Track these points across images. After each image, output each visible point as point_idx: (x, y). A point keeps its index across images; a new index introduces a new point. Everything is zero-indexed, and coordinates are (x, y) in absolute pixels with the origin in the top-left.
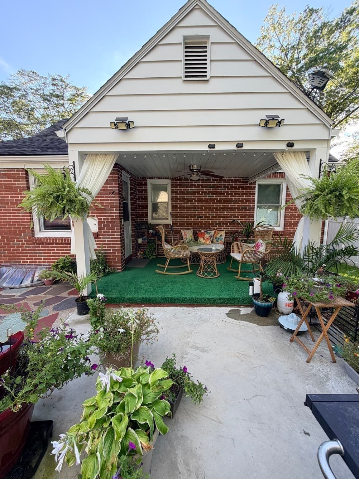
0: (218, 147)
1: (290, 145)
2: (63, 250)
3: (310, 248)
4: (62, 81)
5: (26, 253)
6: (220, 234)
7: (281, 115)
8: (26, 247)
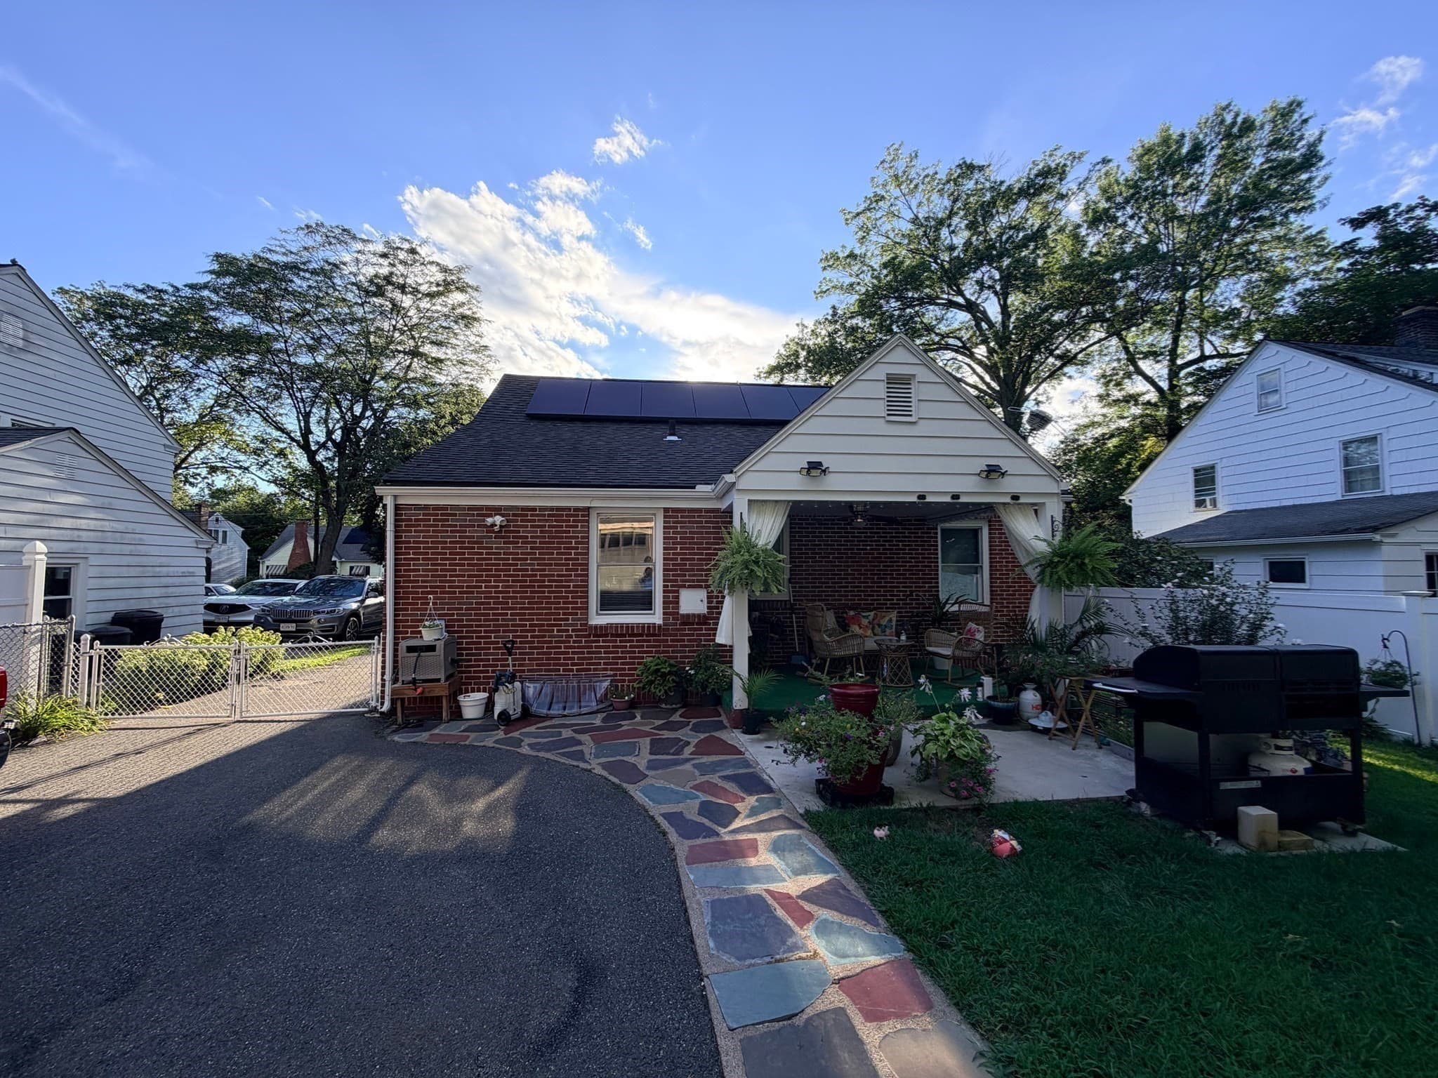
0: (929, 499)
1: (1015, 497)
2: (643, 646)
3: (1052, 629)
5: (573, 653)
6: (887, 619)
7: (1005, 465)
8: (574, 642)
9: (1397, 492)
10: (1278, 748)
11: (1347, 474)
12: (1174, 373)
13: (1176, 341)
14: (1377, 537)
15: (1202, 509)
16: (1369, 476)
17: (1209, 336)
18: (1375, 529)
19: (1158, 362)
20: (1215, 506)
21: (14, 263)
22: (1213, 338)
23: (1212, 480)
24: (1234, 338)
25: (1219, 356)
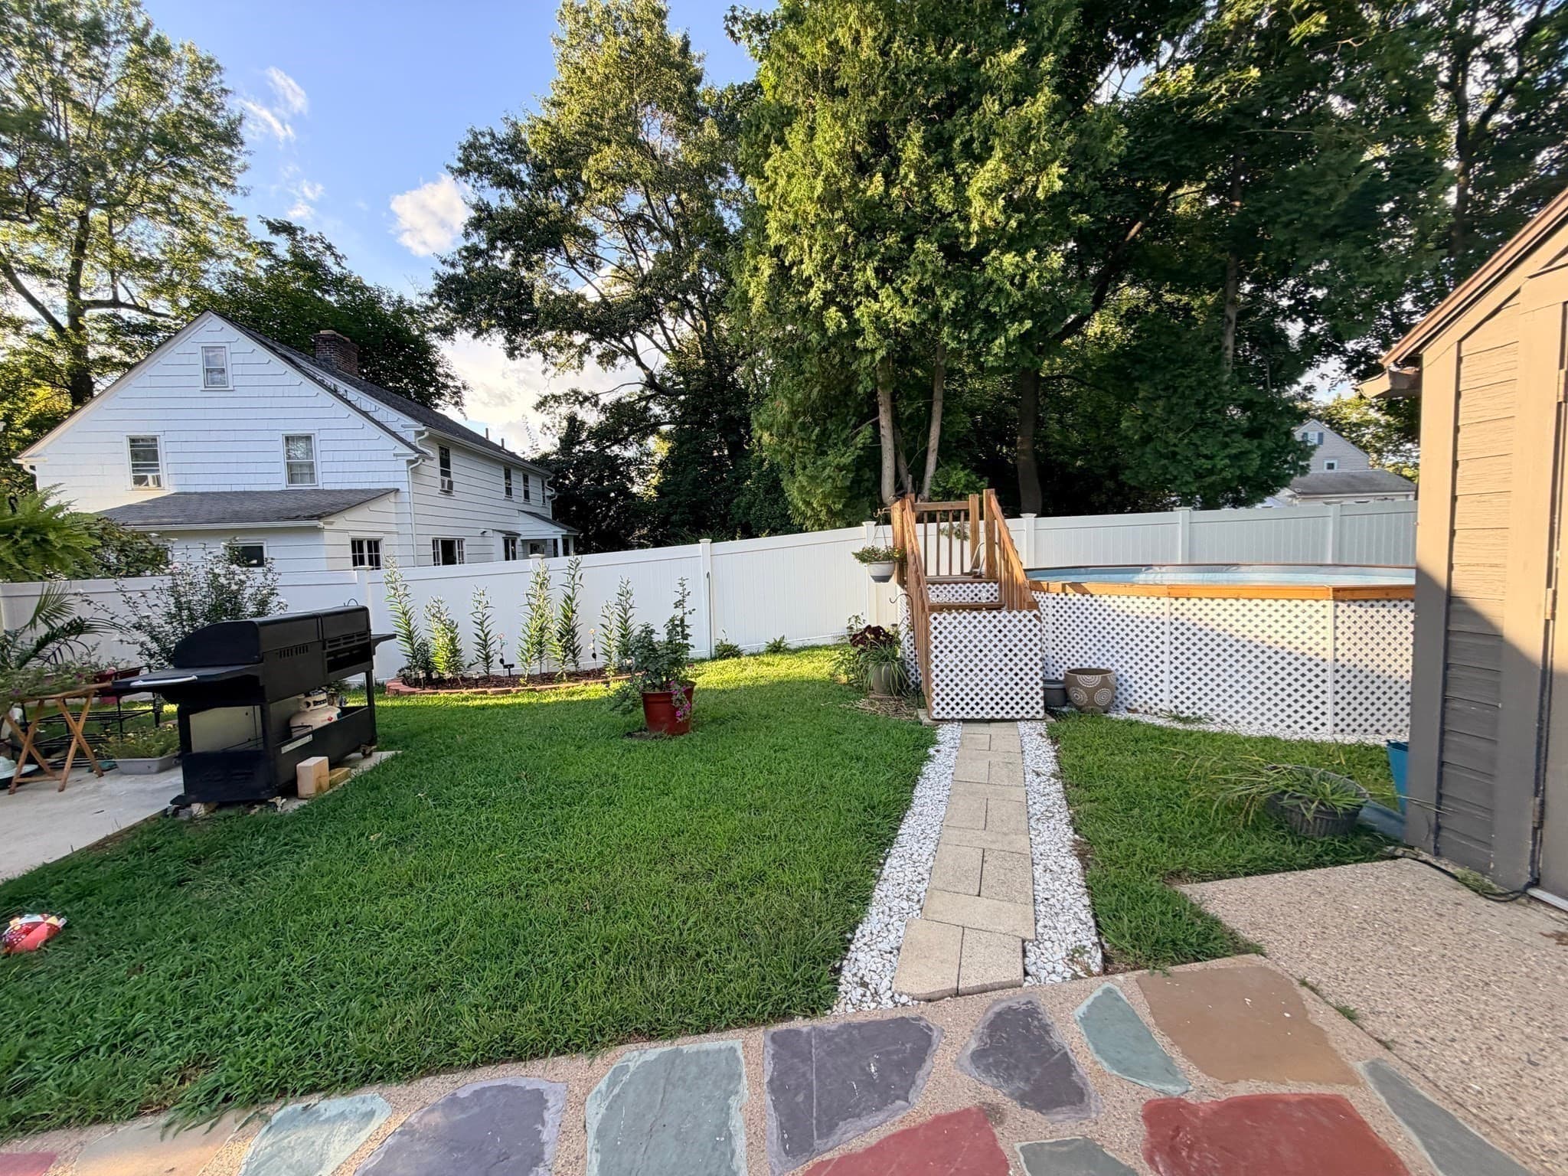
9: (327, 487)
10: (316, 703)
11: (290, 466)
12: (76, 310)
13: (77, 266)
14: (321, 524)
15: (142, 487)
16: (306, 470)
17: (122, 278)
18: (319, 517)
19: (51, 285)
20: (159, 485)
22: (130, 284)
23: (155, 455)
24: (156, 292)
25: (136, 307)
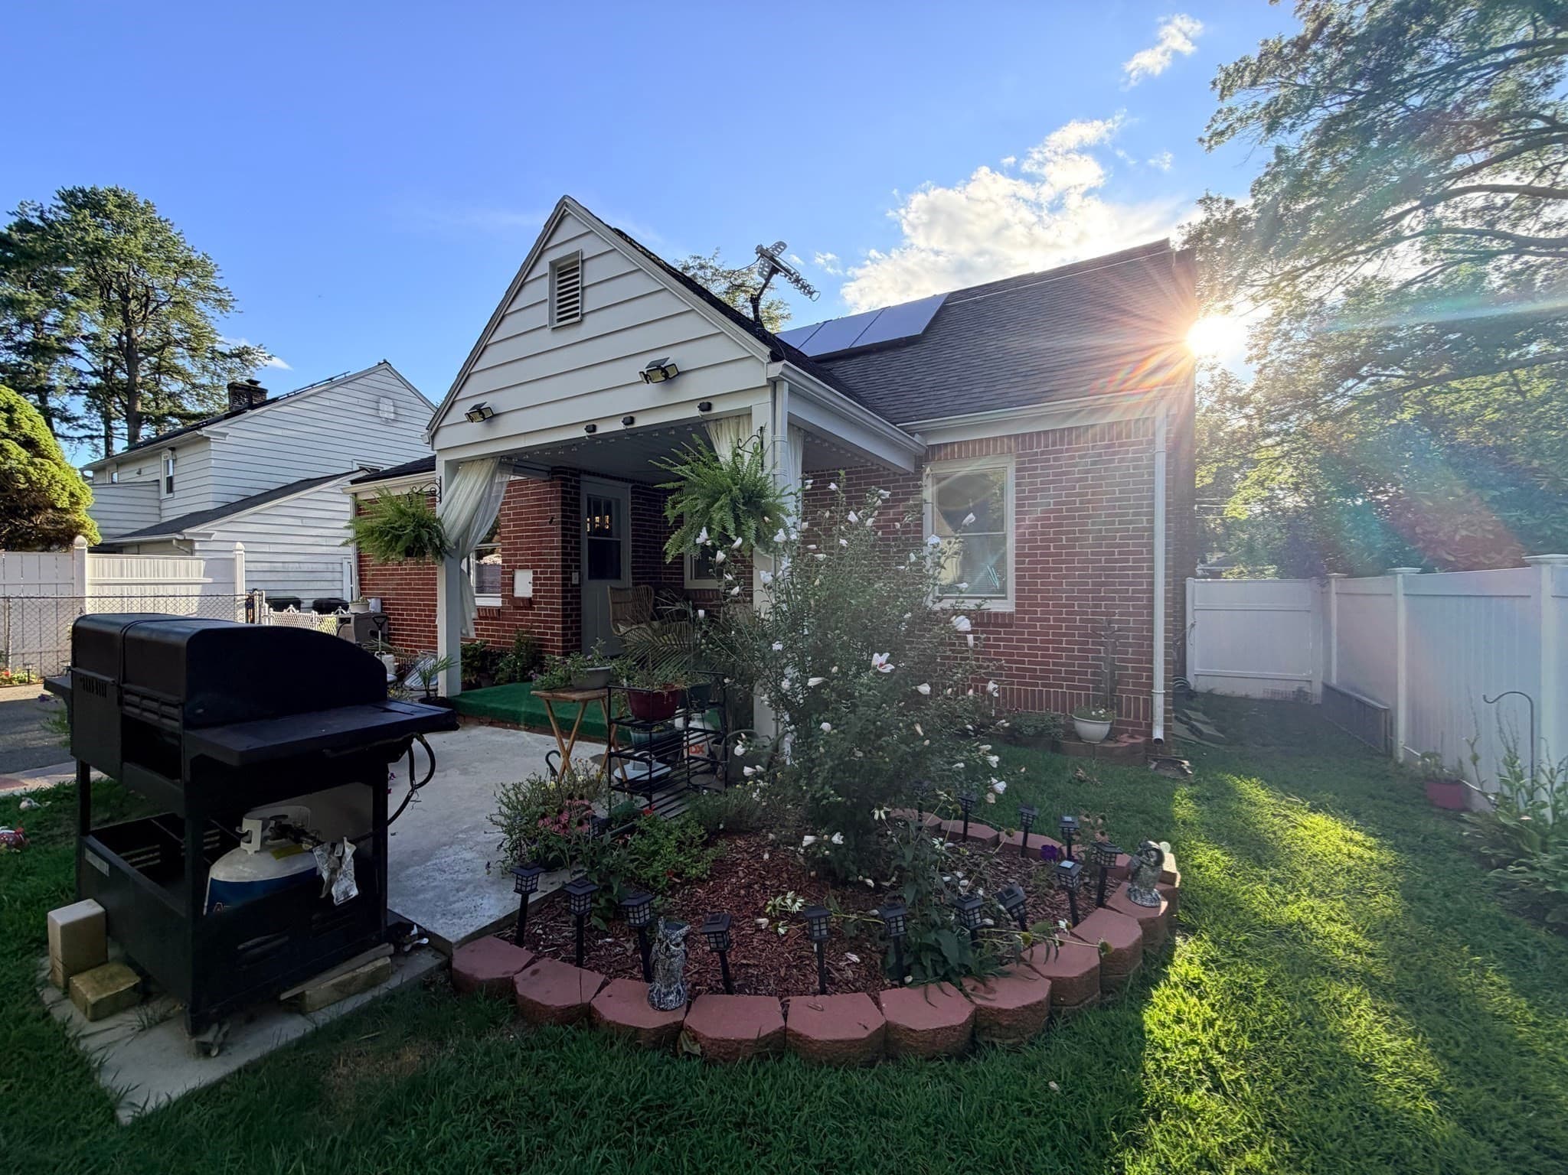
0: (600, 429)
1: (706, 406)
2: (489, 630)
4: (702, 267)
21: (385, 362)
